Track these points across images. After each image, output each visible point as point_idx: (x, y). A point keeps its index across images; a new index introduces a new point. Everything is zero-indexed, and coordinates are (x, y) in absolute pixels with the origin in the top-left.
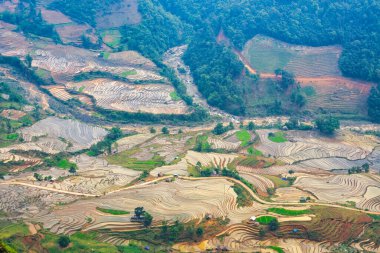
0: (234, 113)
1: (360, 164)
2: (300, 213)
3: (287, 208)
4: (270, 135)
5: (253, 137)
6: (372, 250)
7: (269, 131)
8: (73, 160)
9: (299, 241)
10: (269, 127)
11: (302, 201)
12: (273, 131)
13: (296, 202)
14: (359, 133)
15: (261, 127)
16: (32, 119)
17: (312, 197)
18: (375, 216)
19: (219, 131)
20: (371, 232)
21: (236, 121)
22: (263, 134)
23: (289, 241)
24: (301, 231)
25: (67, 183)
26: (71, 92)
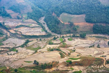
0: (58, 34)
1: (92, 45)
2: (77, 59)
3: (74, 58)
4: (68, 39)
5: (64, 40)
6: (96, 67)
7: (68, 38)
8: (17, 49)
9: (77, 66)
10: (68, 37)
11: (77, 56)
12: (69, 38)
13: (76, 56)
14: (91, 37)
15: (66, 37)
16: (6, 39)
17: (80, 55)
18: (96, 58)
19: (55, 39)
20: (96, 62)
21: (59, 36)
22: (66, 39)
23: (75, 66)
24: (78, 64)
25: (16, 55)
26: (15, 31)
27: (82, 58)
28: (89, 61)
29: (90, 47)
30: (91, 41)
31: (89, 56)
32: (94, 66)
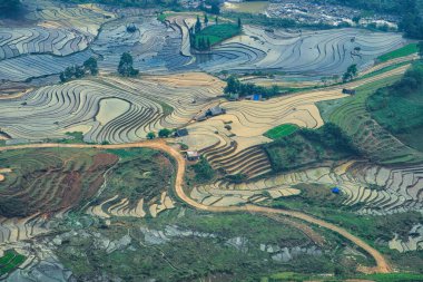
27: (15, 159)
28: (71, 174)
29: (65, 77)
30: (72, 36)
31: (64, 141)
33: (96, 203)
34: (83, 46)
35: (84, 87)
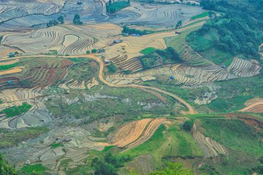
27: (27, 62)
28: (51, 69)
29: (49, 25)
30: (52, 6)
31: (49, 54)
32: (67, 85)
33: (63, 82)
34: (57, 11)
35: (58, 30)
